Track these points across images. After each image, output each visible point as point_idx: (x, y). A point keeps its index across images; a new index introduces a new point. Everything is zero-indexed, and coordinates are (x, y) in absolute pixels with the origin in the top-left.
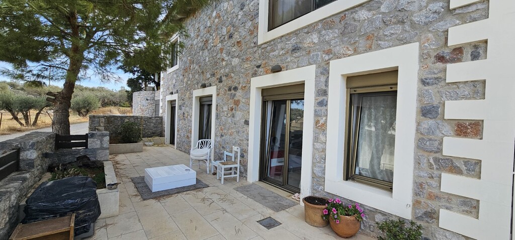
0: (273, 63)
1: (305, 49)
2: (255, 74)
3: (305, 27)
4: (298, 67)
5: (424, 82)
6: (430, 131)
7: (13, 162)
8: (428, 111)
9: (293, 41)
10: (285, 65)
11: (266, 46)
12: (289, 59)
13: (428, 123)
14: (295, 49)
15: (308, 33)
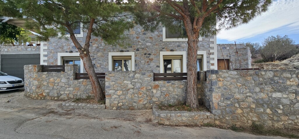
0: (171, 48)
1: (182, 47)
2: (162, 51)
3: (182, 41)
4: (180, 51)
5: (207, 57)
6: (209, 65)
7: (163, 77)
8: (208, 62)
9: (178, 44)
10: (175, 50)
11: (166, 42)
12: (177, 48)
13: (208, 64)
14: (178, 46)
15: (183, 43)
